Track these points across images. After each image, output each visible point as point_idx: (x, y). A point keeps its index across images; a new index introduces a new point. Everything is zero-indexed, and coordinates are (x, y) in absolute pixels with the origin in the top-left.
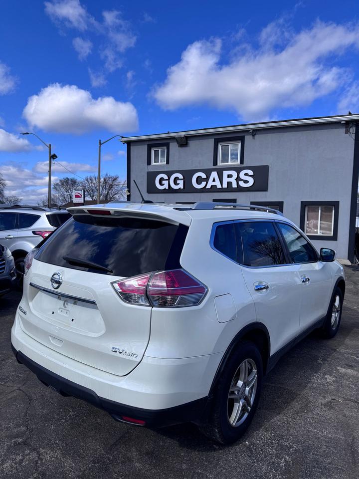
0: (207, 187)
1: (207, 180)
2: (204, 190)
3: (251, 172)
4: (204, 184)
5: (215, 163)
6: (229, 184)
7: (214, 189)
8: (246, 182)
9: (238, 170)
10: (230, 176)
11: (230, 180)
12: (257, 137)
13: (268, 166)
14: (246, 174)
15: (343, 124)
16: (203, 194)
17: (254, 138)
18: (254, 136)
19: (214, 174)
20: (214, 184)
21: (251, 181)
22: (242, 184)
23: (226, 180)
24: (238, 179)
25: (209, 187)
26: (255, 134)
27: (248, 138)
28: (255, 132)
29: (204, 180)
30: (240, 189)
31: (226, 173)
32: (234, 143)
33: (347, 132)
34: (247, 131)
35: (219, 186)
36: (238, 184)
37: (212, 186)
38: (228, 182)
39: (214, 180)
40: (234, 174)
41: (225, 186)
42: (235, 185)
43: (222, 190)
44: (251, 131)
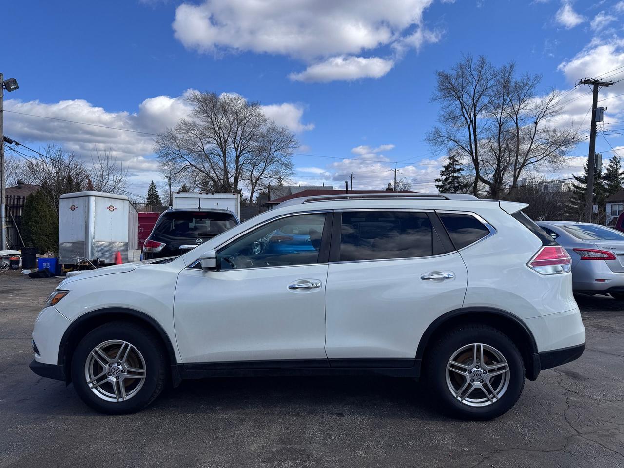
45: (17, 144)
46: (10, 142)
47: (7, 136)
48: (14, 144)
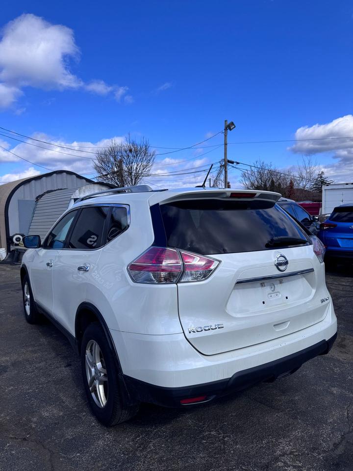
45: (238, 163)
46: (232, 163)
47: (230, 159)
48: (235, 164)
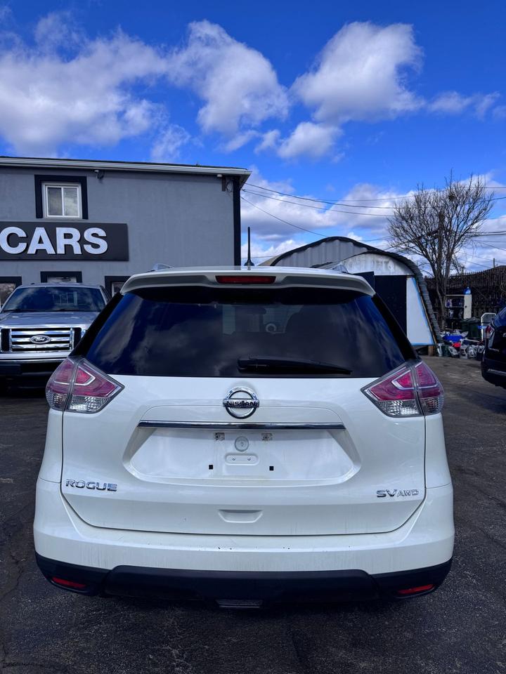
0: (29, 252)
1: (28, 240)
2: (23, 257)
3: (102, 233)
4: (22, 247)
5: (39, 213)
6: (68, 248)
7: (41, 255)
8: (96, 246)
9: (82, 228)
10: (68, 236)
11: (68, 242)
12: (105, 180)
13: (126, 224)
14: (95, 235)
15: (219, 178)
16: (21, 264)
17: (101, 182)
18: (101, 178)
19: (40, 232)
20: (41, 247)
21: (104, 247)
22: (88, 248)
23: (61, 242)
24: (82, 241)
25: (32, 251)
26: (103, 177)
27: (92, 181)
28: (102, 173)
29: (22, 240)
30: (85, 257)
31: (60, 231)
32: (70, 186)
33: (224, 189)
34: (91, 171)
35: (51, 251)
36: (82, 249)
37: (37, 250)
38: (65, 245)
39: (41, 241)
40: (75, 233)
41: (61, 251)
42: (77, 250)
43: (56, 258)
44: (97, 171)
